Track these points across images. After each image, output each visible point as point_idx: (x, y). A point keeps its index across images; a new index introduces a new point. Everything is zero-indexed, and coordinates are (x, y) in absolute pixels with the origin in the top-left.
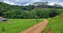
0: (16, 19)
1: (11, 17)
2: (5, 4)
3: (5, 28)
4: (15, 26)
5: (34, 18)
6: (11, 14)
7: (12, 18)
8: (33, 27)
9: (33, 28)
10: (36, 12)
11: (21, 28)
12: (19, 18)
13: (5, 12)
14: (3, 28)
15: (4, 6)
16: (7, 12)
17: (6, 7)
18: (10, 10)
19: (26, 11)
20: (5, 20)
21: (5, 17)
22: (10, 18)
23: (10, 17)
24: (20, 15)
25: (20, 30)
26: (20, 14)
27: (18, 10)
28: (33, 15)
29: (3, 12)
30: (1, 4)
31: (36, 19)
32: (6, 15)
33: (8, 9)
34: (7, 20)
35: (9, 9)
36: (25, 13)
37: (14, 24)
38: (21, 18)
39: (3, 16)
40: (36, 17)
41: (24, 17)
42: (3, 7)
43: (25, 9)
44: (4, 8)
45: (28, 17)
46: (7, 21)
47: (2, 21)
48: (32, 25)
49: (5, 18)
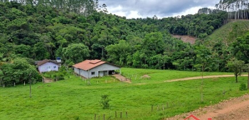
0: (147, 68)
1: (128, 62)
2: (110, 16)
3: (109, 98)
4: (143, 94)
5: (223, 68)
6: (127, 50)
7: (131, 65)
8: (219, 109)
9: (221, 112)
10: (235, 41)
11: (165, 106)
12: (155, 64)
13: (112, 45)
14: (105, 97)
15: (108, 27)
16: (115, 45)
17: (115, 28)
18: (124, 39)
19: (185, 40)
20: (111, 72)
21: (109, 60)
22: (125, 64)
23: (125, 61)
24: (159, 56)
25: (161, 114)
26: (162, 52)
27: (153, 38)
28: (221, 53)
29: (106, 45)
30: (101, 18)
31: (232, 75)
32: (114, 56)
33: (121, 33)
34: (117, 73)
35: (123, 36)
36: (181, 47)
37: (138, 87)
38: (162, 68)
39: (106, 58)
40: (233, 62)
41: (175, 63)
42: (104, 27)
43: (183, 28)
44: (109, 31)
45: (194, 63)
46: (117, 76)
47: (102, 75)
48: (211, 97)
49: (111, 63)
